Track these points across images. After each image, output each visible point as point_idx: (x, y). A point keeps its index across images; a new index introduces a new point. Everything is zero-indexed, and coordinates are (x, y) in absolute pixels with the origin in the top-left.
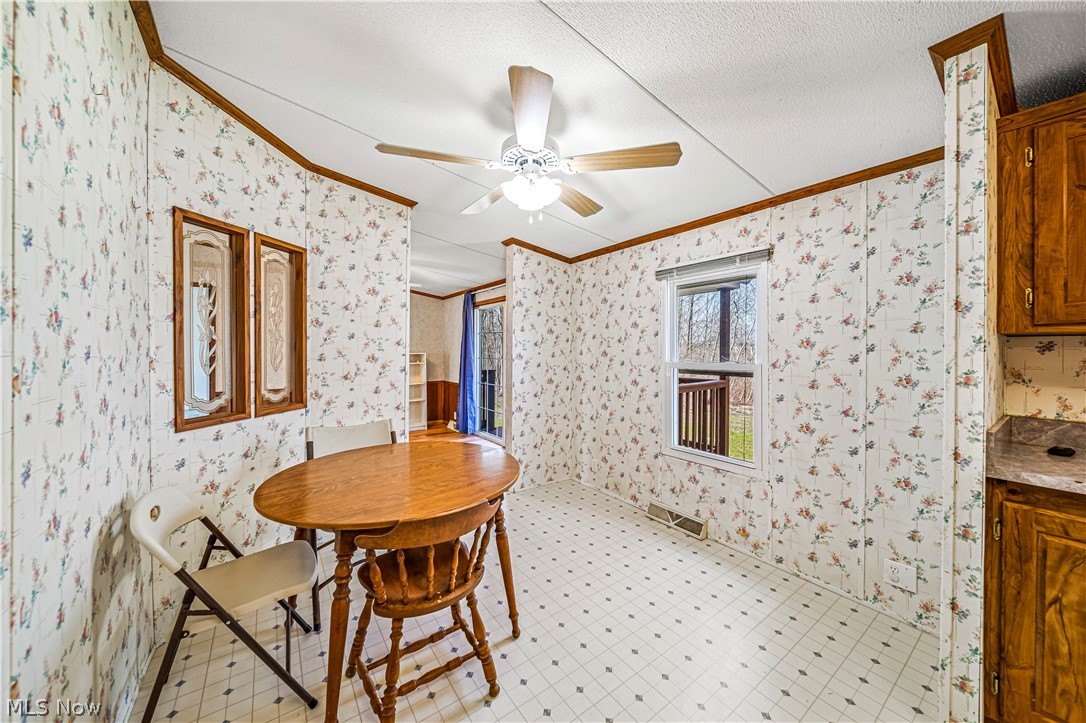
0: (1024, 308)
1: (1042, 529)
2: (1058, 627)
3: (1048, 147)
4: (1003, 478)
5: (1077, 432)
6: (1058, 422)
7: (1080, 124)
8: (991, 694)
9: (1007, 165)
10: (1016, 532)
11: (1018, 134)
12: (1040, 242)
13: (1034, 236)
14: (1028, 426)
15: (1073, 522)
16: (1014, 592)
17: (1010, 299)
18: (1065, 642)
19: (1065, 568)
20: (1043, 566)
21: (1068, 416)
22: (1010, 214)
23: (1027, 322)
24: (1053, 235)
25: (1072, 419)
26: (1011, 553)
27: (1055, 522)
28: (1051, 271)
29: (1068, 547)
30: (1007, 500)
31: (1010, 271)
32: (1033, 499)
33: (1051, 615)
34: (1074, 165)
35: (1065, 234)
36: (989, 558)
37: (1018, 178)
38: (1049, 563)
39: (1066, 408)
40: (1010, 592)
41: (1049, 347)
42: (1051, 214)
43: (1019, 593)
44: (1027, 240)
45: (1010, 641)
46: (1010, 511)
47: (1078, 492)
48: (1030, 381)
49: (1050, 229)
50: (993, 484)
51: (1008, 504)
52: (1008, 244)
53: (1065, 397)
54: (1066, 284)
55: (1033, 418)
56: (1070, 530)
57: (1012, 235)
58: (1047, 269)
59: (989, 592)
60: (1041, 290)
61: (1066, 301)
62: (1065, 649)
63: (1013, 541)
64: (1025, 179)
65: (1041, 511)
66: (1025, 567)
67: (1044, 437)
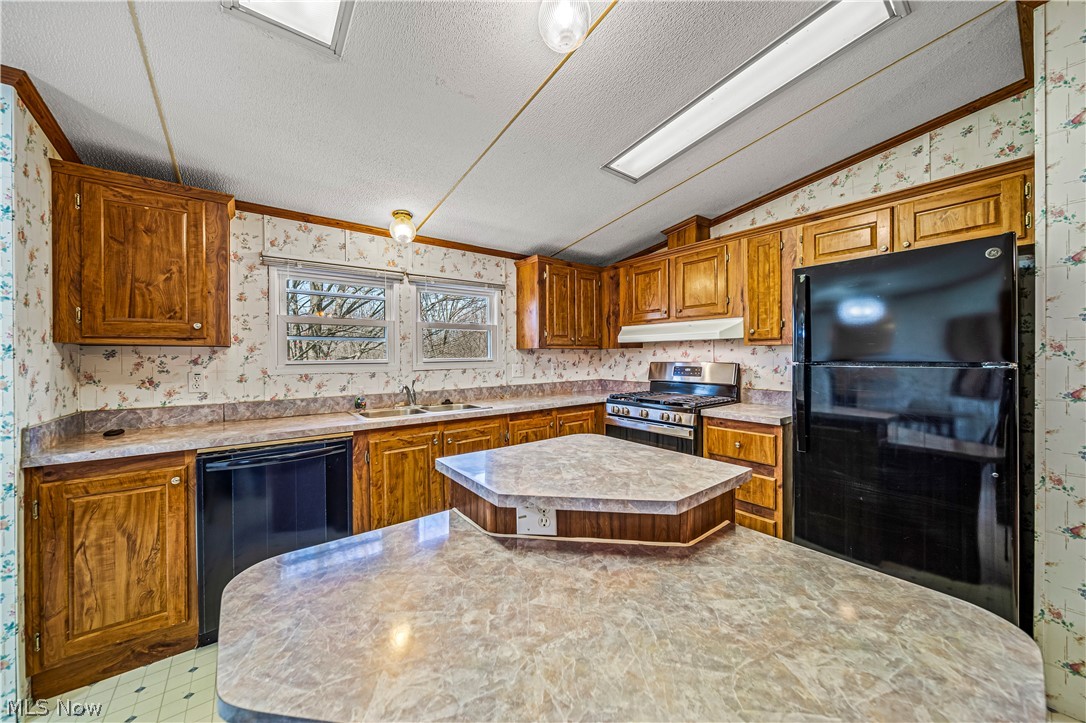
0: (75, 323)
1: (70, 496)
2: (83, 565)
3: (90, 200)
4: (37, 465)
5: (130, 417)
6: (119, 411)
7: (111, 193)
8: (34, 653)
9: (60, 201)
10: (50, 506)
11: (69, 179)
12: (85, 272)
13: (82, 266)
14: (97, 417)
15: (91, 482)
16: (50, 555)
17: (64, 314)
18: (87, 573)
19: (87, 518)
20: (71, 523)
21: (126, 405)
22: (62, 242)
23: (77, 334)
24: (94, 269)
25: (129, 407)
26: (46, 526)
27: (79, 487)
28: (93, 296)
29: (88, 502)
30: (44, 482)
31: (63, 291)
32: (64, 475)
33: (79, 559)
34: (108, 220)
35: (103, 270)
36: (29, 538)
37: (69, 215)
38: (76, 519)
39: (125, 399)
40: (47, 557)
41: (112, 354)
42: (93, 252)
43: (54, 555)
44: (77, 268)
45: (47, 598)
46: (45, 491)
47: (93, 459)
48: (99, 381)
49: (92, 264)
50: (31, 473)
51: (44, 485)
52: (62, 268)
53: (123, 392)
54: (104, 308)
55: (101, 411)
56: (89, 489)
57: (65, 261)
58: (91, 294)
59: (30, 568)
60: (87, 309)
61: (104, 320)
62: (88, 579)
63: (48, 515)
64: (75, 218)
65: (69, 482)
66: (58, 532)
67: (109, 425)
